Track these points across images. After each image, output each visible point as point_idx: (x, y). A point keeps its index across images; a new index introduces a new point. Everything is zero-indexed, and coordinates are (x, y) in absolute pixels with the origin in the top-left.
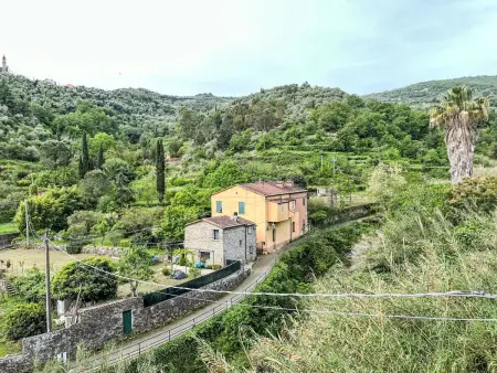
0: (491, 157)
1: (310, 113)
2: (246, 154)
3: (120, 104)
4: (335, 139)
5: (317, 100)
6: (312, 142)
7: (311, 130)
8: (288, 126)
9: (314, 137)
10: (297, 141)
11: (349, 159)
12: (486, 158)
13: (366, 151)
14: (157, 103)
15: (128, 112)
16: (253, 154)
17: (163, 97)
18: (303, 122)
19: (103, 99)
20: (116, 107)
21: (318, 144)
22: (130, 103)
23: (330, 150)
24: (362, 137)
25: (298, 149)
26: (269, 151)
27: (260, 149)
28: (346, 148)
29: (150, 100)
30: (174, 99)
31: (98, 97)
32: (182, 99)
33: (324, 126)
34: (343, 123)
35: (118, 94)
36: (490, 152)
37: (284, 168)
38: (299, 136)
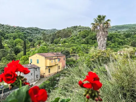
0: (130, 46)
1: (79, 33)
2: (58, 44)
3: (29, 31)
4: (84, 40)
5: (82, 30)
6: (78, 41)
7: (78, 38)
8: (72, 37)
9: (79, 40)
10: (73, 41)
11: (88, 46)
12: (129, 46)
13: (94, 44)
14: (39, 31)
15: (31, 34)
16: (60, 45)
17: (42, 30)
18: (76, 36)
19: (24, 30)
20: (27, 32)
21: (79, 42)
22: (32, 31)
23: (83, 44)
24: (93, 40)
25: (73, 43)
26: (65, 44)
27: (62, 43)
28: (87, 43)
29: (38, 30)
30: (45, 30)
31: (22, 29)
32: (47, 30)
33: (82, 37)
34: (88, 36)
35: (29, 29)
36: (130, 44)
37: (68, 49)
38: (74, 40)
